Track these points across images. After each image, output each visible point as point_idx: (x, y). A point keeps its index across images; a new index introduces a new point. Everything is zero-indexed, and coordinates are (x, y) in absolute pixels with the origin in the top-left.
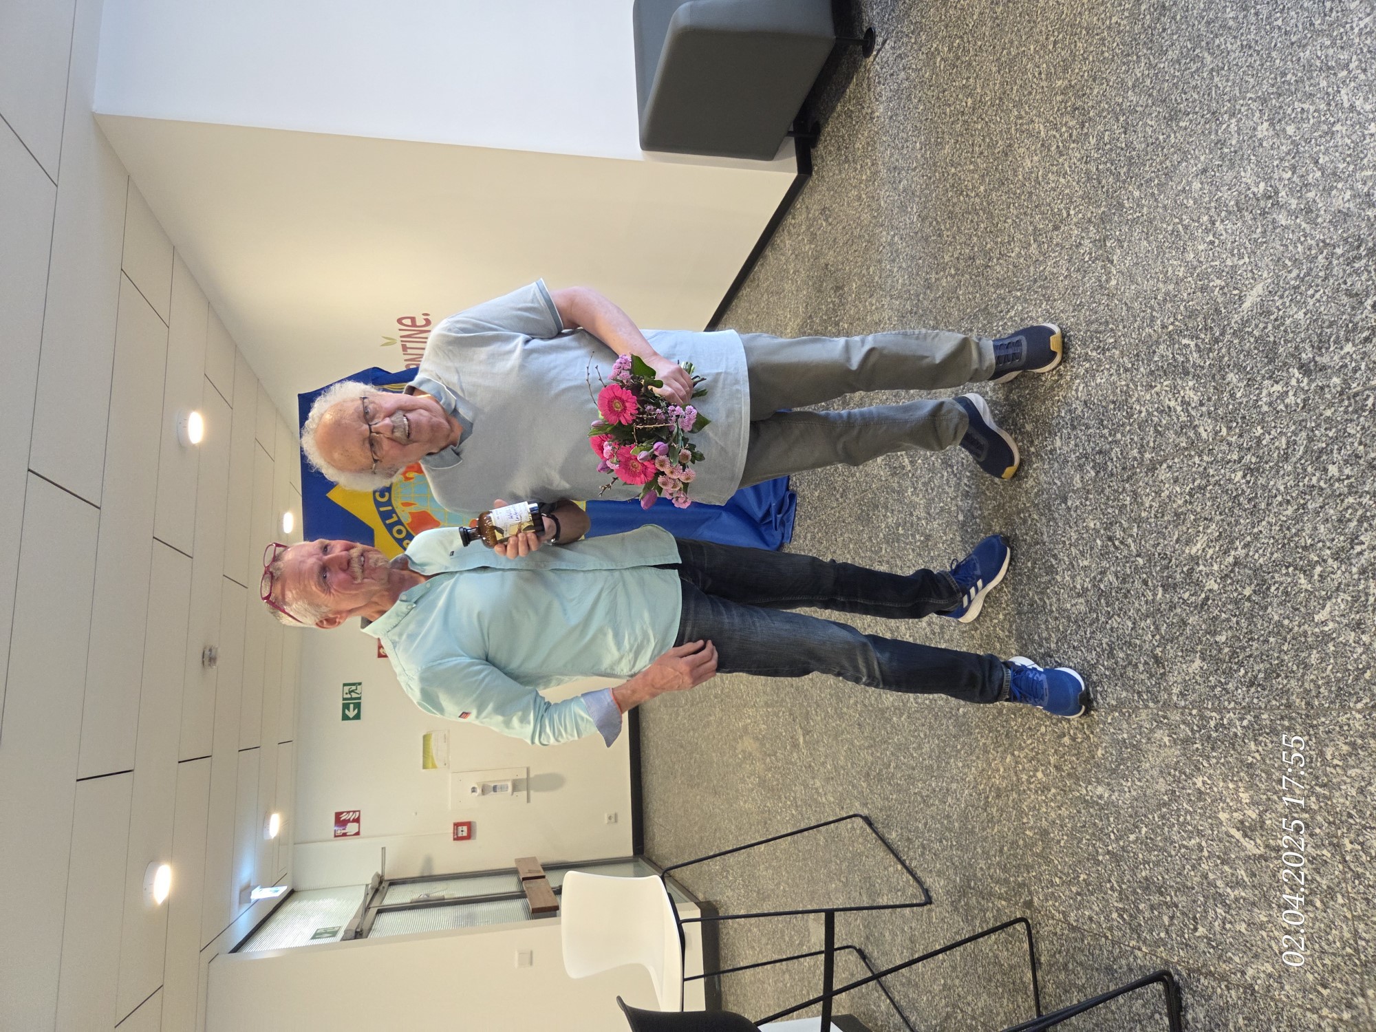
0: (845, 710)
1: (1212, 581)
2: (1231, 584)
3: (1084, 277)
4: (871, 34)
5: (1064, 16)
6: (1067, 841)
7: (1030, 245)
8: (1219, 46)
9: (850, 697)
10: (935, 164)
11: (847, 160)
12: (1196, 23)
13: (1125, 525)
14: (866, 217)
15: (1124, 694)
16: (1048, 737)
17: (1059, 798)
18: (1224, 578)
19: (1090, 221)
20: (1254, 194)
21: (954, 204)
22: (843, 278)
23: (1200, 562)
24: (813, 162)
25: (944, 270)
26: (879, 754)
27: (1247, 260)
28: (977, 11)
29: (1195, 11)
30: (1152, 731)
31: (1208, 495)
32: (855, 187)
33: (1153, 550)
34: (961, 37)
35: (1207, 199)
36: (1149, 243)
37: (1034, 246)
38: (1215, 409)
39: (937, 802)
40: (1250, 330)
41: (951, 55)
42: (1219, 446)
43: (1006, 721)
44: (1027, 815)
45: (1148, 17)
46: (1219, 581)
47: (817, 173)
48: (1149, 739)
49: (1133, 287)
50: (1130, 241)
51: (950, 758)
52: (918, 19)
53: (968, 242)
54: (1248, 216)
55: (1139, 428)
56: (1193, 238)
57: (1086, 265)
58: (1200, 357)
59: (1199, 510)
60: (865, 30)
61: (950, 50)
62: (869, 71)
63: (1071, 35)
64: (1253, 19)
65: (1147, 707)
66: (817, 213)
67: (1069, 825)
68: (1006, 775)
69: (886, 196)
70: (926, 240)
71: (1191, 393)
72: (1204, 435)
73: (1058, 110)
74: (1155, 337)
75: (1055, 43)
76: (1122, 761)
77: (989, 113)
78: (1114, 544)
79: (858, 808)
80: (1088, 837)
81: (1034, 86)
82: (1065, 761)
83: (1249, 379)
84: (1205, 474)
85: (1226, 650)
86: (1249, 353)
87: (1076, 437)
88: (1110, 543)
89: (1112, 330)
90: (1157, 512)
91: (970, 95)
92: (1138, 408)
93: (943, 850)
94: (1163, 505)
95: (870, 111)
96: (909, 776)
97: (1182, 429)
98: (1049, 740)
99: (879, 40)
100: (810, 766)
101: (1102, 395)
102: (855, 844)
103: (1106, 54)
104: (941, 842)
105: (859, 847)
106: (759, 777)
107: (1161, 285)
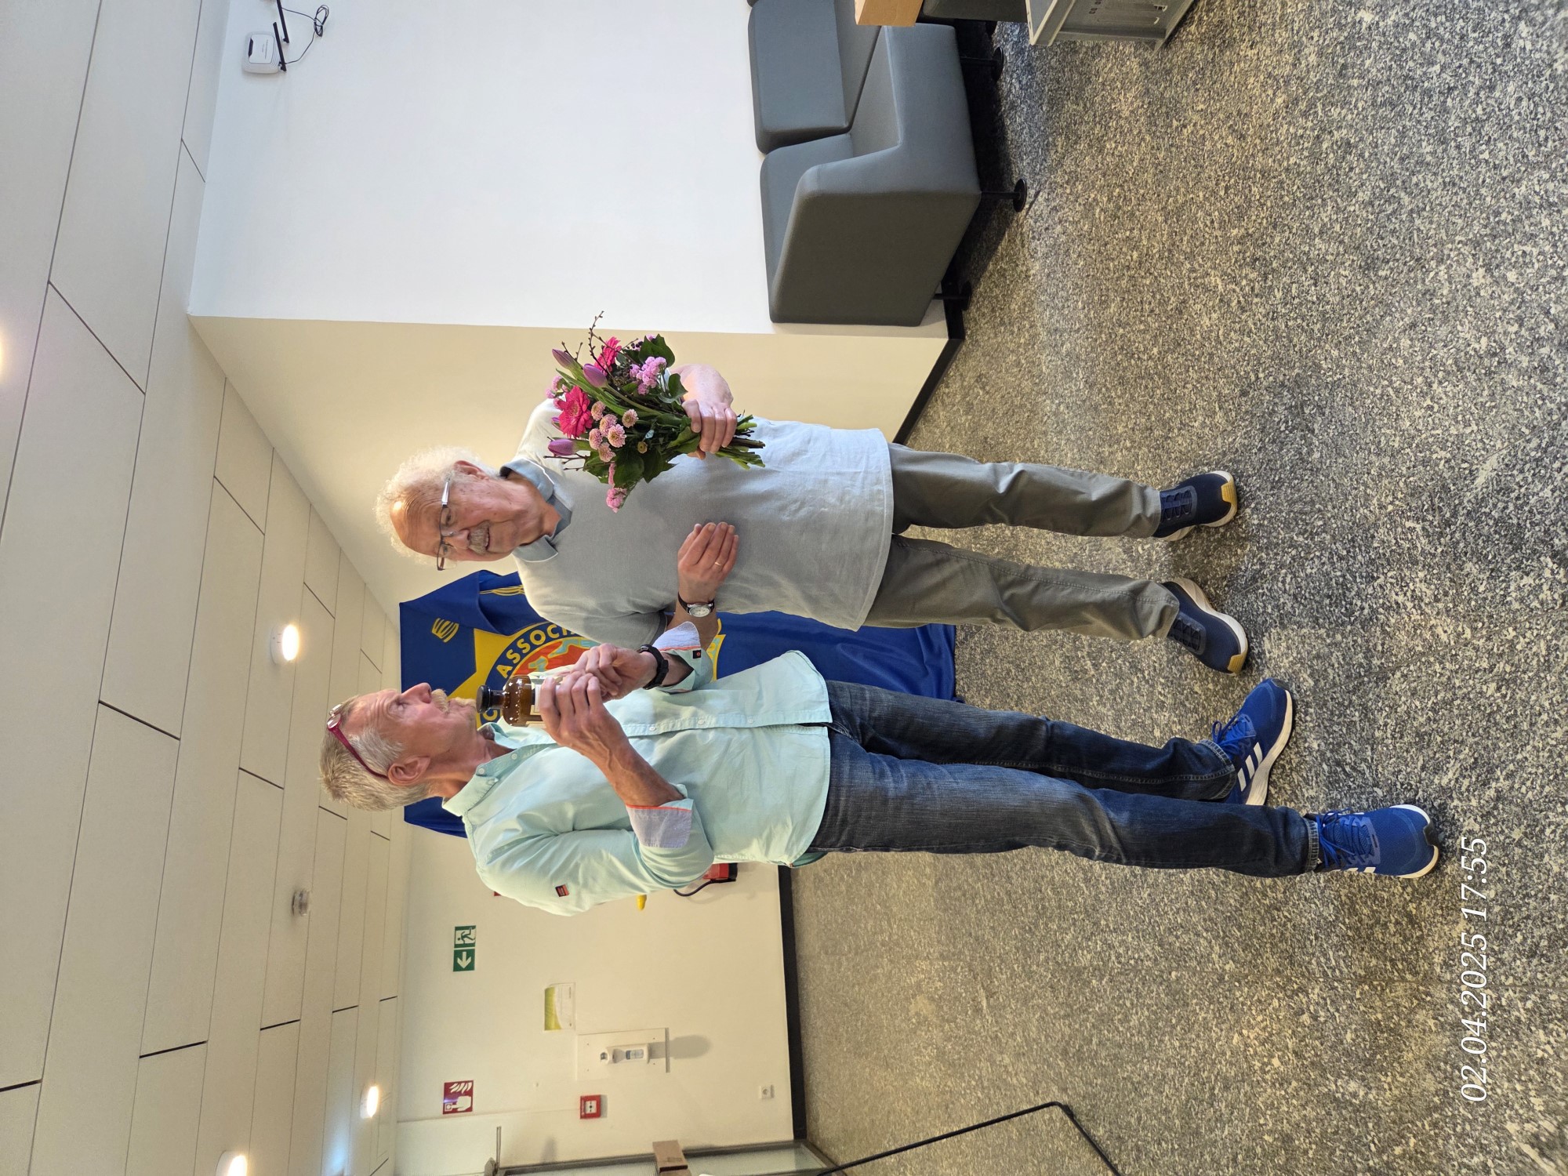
0: (1034, 968)
1: (1472, 820)
2: (1496, 824)
3: (1281, 449)
4: (1021, 187)
5: (1234, 159)
6: (1316, 1151)
7: (1215, 413)
8: (1417, 184)
9: (1039, 952)
10: (1100, 325)
11: (1002, 323)
12: (1388, 160)
13: (1356, 747)
14: (1027, 385)
15: (1374, 962)
16: (1282, 1014)
17: (1302, 1093)
18: (1486, 816)
19: (1282, 385)
20: (1475, 350)
21: (1125, 369)
22: (1005, 453)
23: (1454, 795)
24: (966, 325)
25: (1118, 442)
26: (1077, 1026)
27: (1475, 428)
28: (1137, 158)
29: (1386, 147)
30: (1412, 1011)
31: (1456, 712)
32: (1013, 351)
33: (1394, 779)
34: (1121, 186)
35: (1419, 358)
36: (1355, 409)
37: (1220, 414)
38: (1455, 606)
39: (1151, 1091)
40: (1487, 510)
41: (1111, 206)
42: (1464, 652)
43: (1230, 991)
44: (1264, 1115)
45: (1331, 155)
46: (1479, 819)
47: (971, 336)
48: (1410, 1021)
49: (1340, 461)
50: (1332, 407)
51: (1164, 1034)
52: (1073, 168)
53: (1144, 411)
54: (1471, 377)
55: (1363, 628)
56: (1406, 402)
57: (1283, 435)
58: (1430, 543)
59: (1446, 730)
60: (1015, 182)
61: (1109, 200)
62: (1022, 226)
63: (1244, 179)
64: (1454, 153)
65: (1403, 979)
66: (972, 381)
67: (1318, 1131)
68: (1234, 1060)
69: (1047, 363)
70: (1096, 409)
71: (1423, 586)
72: (1444, 637)
73: (1236, 262)
74: (1372, 519)
75: (1227, 188)
76: (1377, 1049)
77: (1158, 266)
78: (1344, 770)
79: (1055, 1095)
80: (1342, 1147)
81: (1207, 236)
82: (1307, 1045)
83: (1492, 570)
84: (1449, 686)
85: (1497, 909)
86: (1488, 539)
87: (1288, 638)
88: (1339, 769)
89: (1319, 510)
90: (1394, 731)
91: (1136, 248)
92: (1359, 603)
93: (1163, 1155)
94: (1401, 723)
95: (1025, 268)
96: (1115, 1055)
97: (1416, 630)
98: (1285, 1017)
99: (1031, 192)
100: (997, 1036)
101: (1315, 588)
102: (1055, 1141)
103: (1286, 199)
104: (1160, 1144)
105: (1059, 1144)
106: (937, 1048)
107: (1373, 458)
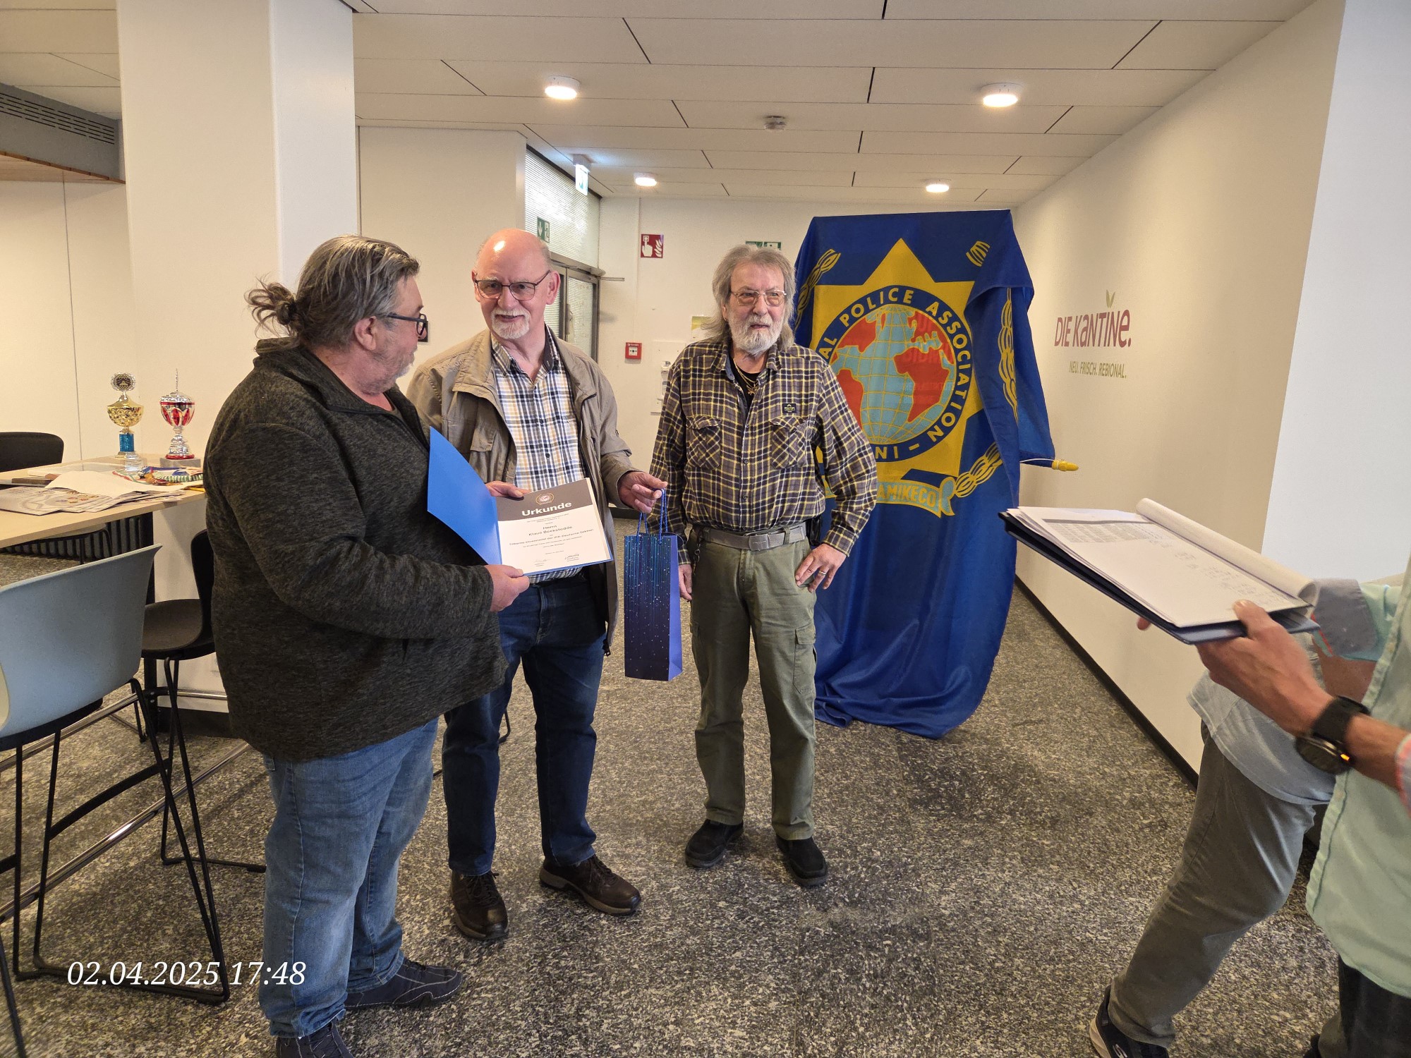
14: (1125, 875)
22: (1063, 831)
66: (1165, 815)
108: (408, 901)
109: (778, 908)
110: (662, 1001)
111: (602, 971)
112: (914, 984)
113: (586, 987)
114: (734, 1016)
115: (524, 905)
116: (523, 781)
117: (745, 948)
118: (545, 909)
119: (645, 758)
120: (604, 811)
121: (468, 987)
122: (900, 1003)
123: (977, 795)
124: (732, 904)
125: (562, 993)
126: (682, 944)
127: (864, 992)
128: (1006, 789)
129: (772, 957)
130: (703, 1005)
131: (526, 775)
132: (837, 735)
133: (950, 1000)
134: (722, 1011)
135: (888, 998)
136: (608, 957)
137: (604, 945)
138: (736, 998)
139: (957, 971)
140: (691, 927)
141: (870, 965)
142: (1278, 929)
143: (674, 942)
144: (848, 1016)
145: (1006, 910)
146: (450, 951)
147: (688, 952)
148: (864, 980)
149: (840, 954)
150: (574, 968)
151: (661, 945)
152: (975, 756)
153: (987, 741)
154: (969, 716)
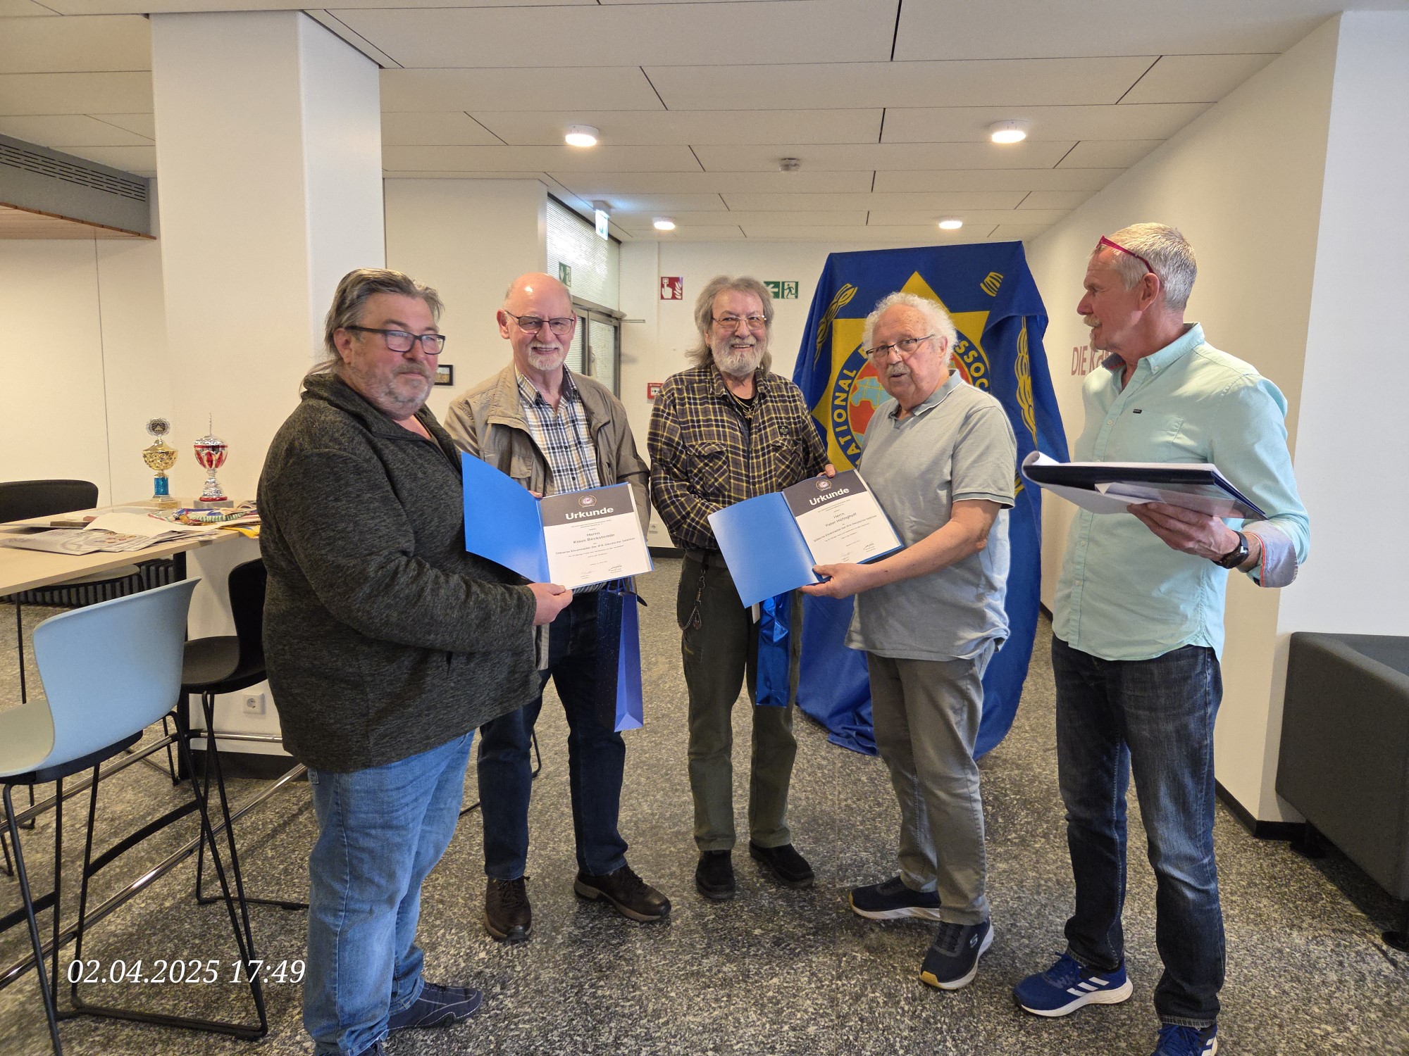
24: (1272, 842)
47: (1254, 845)
62: (1363, 935)
108: (444, 935)
109: (814, 934)
110: (701, 1028)
111: (640, 1000)
112: (952, 1007)
113: (624, 1016)
114: (773, 1041)
115: (560, 937)
116: (555, 815)
117: (782, 974)
118: (580, 940)
119: (677, 790)
120: (637, 843)
121: (505, 1019)
122: (939, 1025)
123: (1010, 819)
124: (767, 932)
125: (600, 1022)
126: (719, 971)
127: (903, 1015)
128: (1038, 813)
129: (810, 983)
130: (741, 1032)
131: (558, 809)
132: (868, 764)
133: (989, 1022)
134: (760, 1037)
135: (927, 1021)
136: (644, 985)
137: (641, 974)
138: (775, 1024)
139: (996, 993)
140: (727, 955)
141: (908, 988)
142: (1316, 945)
143: (710, 970)
144: (887, 1039)
145: (1043, 930)
146: (486, 983)
147: (725, 980)
148: (903, 1003)
149: (877, 979)
150: (611, 997)
151: (698, 973)
152: (1007, 782)
153: (1018, 767)
154: (999, 741)
